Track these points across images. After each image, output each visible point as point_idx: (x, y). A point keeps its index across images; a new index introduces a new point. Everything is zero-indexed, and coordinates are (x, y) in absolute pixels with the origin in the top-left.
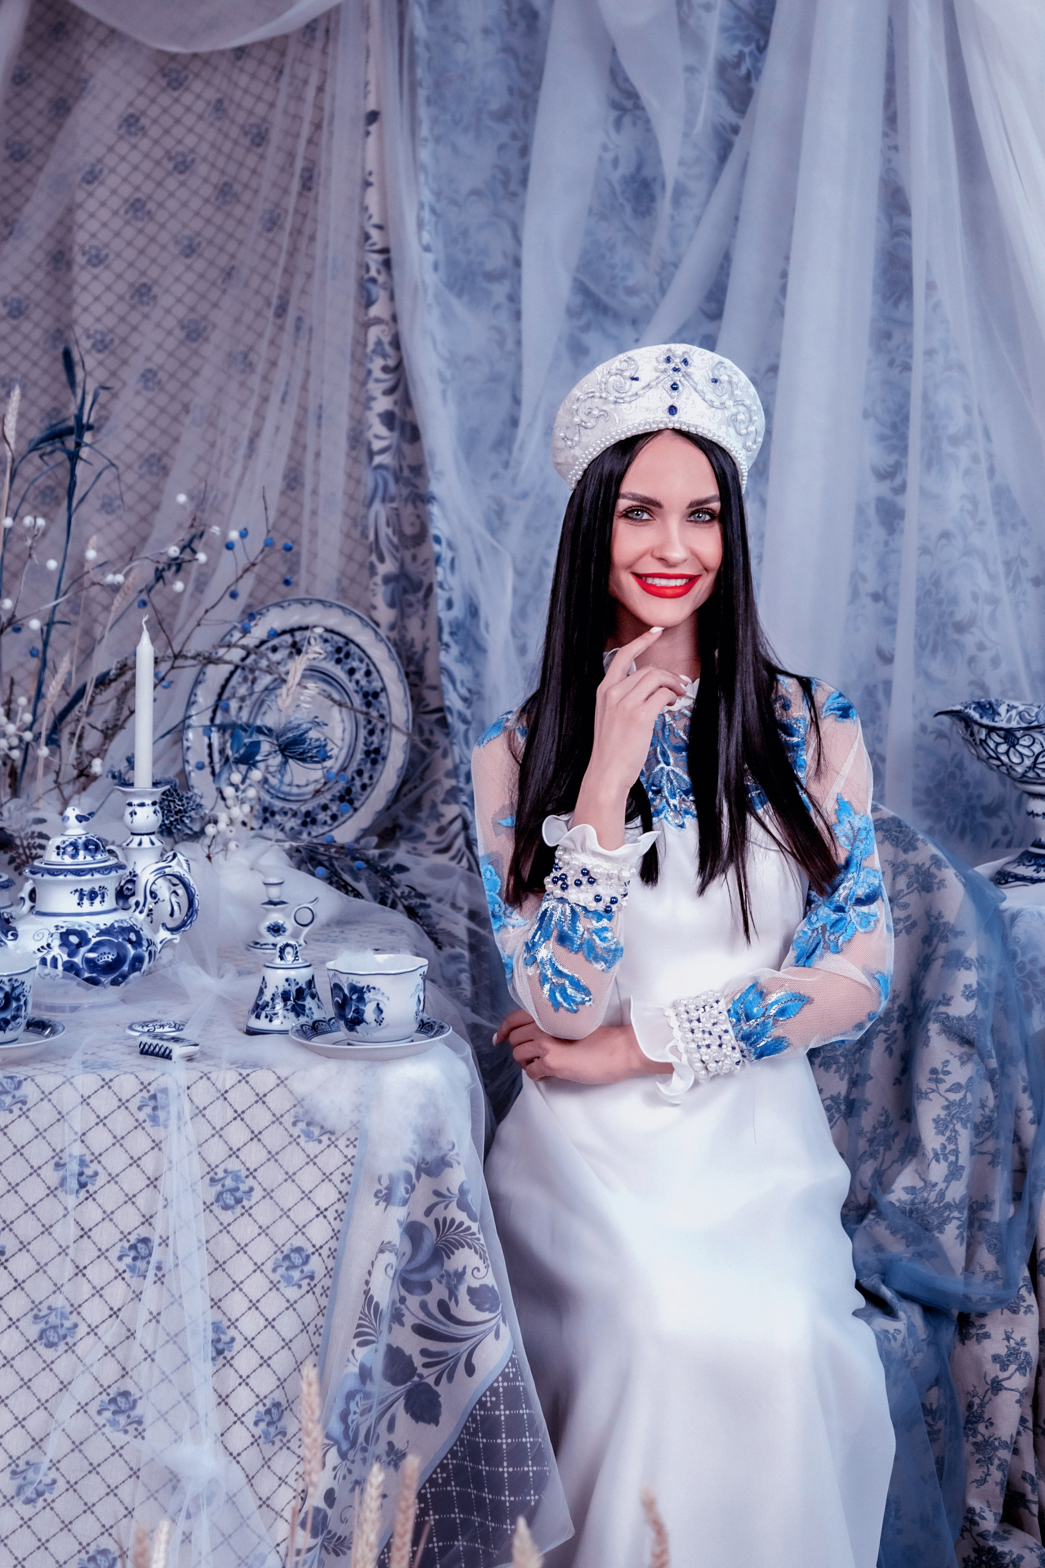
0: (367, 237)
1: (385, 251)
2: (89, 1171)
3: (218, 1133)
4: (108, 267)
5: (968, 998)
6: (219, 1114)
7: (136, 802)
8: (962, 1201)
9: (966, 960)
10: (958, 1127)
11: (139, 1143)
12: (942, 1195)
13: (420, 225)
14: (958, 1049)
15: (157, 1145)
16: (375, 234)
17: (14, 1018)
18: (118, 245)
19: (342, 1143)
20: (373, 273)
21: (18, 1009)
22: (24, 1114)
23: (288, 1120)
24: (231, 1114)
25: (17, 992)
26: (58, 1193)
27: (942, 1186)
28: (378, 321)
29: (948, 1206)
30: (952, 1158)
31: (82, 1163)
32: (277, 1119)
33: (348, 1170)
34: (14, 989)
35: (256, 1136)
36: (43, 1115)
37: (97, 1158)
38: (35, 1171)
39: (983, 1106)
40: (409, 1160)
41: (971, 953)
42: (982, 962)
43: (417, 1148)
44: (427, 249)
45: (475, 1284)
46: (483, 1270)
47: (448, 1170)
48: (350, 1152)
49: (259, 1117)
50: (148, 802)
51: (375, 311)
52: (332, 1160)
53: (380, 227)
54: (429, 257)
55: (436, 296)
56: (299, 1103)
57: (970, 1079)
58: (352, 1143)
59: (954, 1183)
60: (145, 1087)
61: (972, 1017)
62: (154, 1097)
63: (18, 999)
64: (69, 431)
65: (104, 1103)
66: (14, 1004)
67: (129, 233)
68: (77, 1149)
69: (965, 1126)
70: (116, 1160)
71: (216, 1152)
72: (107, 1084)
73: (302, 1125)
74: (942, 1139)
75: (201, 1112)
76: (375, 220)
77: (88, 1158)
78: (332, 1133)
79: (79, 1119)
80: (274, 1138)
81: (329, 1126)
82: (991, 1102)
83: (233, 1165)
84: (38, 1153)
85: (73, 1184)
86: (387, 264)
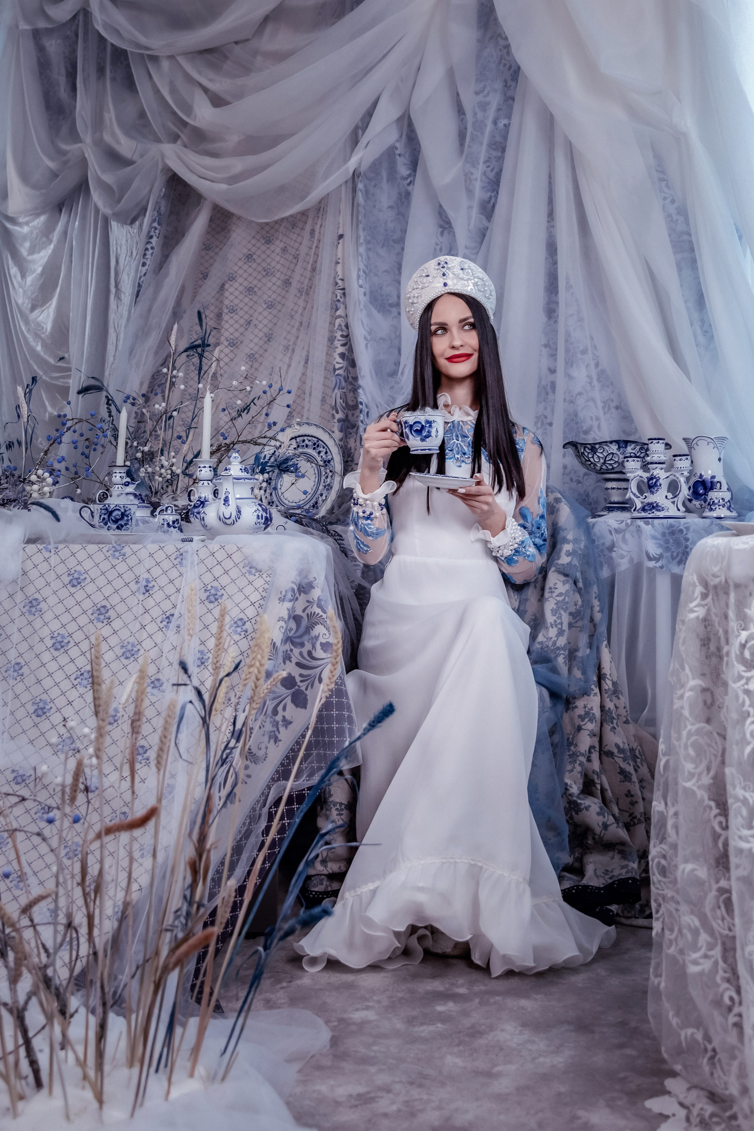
0: (337, 283)
1: (343, 289)
2: (150, 585)
3: (209, 570)
4: (237, 314)
5: (568, 556)
6: (210, 562)
7: (202, 466)
8: (565, 646)
9: (567, 540)
10: (562, 612)
11: (174, 573)
12: (555, 643)
13: (359, 277)
14: (562, 578)
15: (181, 575)
16: (340, 283)
17: (126, 524)
18: (241, 305)
19: (264, 576)
20: (339, 298)
21: (128, 520)
22: (124, 560)
23: (241, 566)
24: (216, 562)
25: (127, 513)
26: (137, 594)
27: (555, 639)
28: (340, 317)
29: (558, 648)
30: (560, 626)
31: (148, 581)
32: (236, 565)
33: (266, 586)
34: (125, 511)
35: (226, 572)
36: (132, 561)
37: (155, 580)
38: (127, 584)
39: (576, 605)
40: (293, 582)
41: (570, 537)
42: (576, 541)
43: (298, 578)
44: (361, 286)
45: (324, 641)
46: (328, 635)
47: (313, 590)
48: (268, 579)
49: (228, 564)
50: (207, 466)
51: (338, 313)
52: (259, 583)
53: (342, 280)
54: (362, 290)
55: (365, 306)
56: (246, 558)
57: (567, 590)
58: (269, 576)
59: (560, 638)
60: (178, 550)
61: (569, 564)
62: (182, 554)
63: (127, 516)
64: (199, 346)
65: (160, 556)
66: (126, 518)
67: (246, 300)
68: (146, 575)
69: (565, 612)
70: (163, 581)
71: (208, 578)
72: (161, 548)
73: (248, 568)
74: (555, 618)
75: (202, 561)
76: (340, 277)
77: (151, 579)
78: (260, 571)
79: (148, 563)
80: (234, 573)
81: (259, 567)
82: (580, 603)
83: (215, 584)
84: (129, 577)
85: (143, 590)
86: (344, 294)
